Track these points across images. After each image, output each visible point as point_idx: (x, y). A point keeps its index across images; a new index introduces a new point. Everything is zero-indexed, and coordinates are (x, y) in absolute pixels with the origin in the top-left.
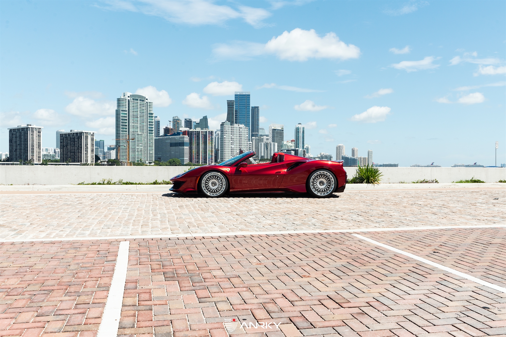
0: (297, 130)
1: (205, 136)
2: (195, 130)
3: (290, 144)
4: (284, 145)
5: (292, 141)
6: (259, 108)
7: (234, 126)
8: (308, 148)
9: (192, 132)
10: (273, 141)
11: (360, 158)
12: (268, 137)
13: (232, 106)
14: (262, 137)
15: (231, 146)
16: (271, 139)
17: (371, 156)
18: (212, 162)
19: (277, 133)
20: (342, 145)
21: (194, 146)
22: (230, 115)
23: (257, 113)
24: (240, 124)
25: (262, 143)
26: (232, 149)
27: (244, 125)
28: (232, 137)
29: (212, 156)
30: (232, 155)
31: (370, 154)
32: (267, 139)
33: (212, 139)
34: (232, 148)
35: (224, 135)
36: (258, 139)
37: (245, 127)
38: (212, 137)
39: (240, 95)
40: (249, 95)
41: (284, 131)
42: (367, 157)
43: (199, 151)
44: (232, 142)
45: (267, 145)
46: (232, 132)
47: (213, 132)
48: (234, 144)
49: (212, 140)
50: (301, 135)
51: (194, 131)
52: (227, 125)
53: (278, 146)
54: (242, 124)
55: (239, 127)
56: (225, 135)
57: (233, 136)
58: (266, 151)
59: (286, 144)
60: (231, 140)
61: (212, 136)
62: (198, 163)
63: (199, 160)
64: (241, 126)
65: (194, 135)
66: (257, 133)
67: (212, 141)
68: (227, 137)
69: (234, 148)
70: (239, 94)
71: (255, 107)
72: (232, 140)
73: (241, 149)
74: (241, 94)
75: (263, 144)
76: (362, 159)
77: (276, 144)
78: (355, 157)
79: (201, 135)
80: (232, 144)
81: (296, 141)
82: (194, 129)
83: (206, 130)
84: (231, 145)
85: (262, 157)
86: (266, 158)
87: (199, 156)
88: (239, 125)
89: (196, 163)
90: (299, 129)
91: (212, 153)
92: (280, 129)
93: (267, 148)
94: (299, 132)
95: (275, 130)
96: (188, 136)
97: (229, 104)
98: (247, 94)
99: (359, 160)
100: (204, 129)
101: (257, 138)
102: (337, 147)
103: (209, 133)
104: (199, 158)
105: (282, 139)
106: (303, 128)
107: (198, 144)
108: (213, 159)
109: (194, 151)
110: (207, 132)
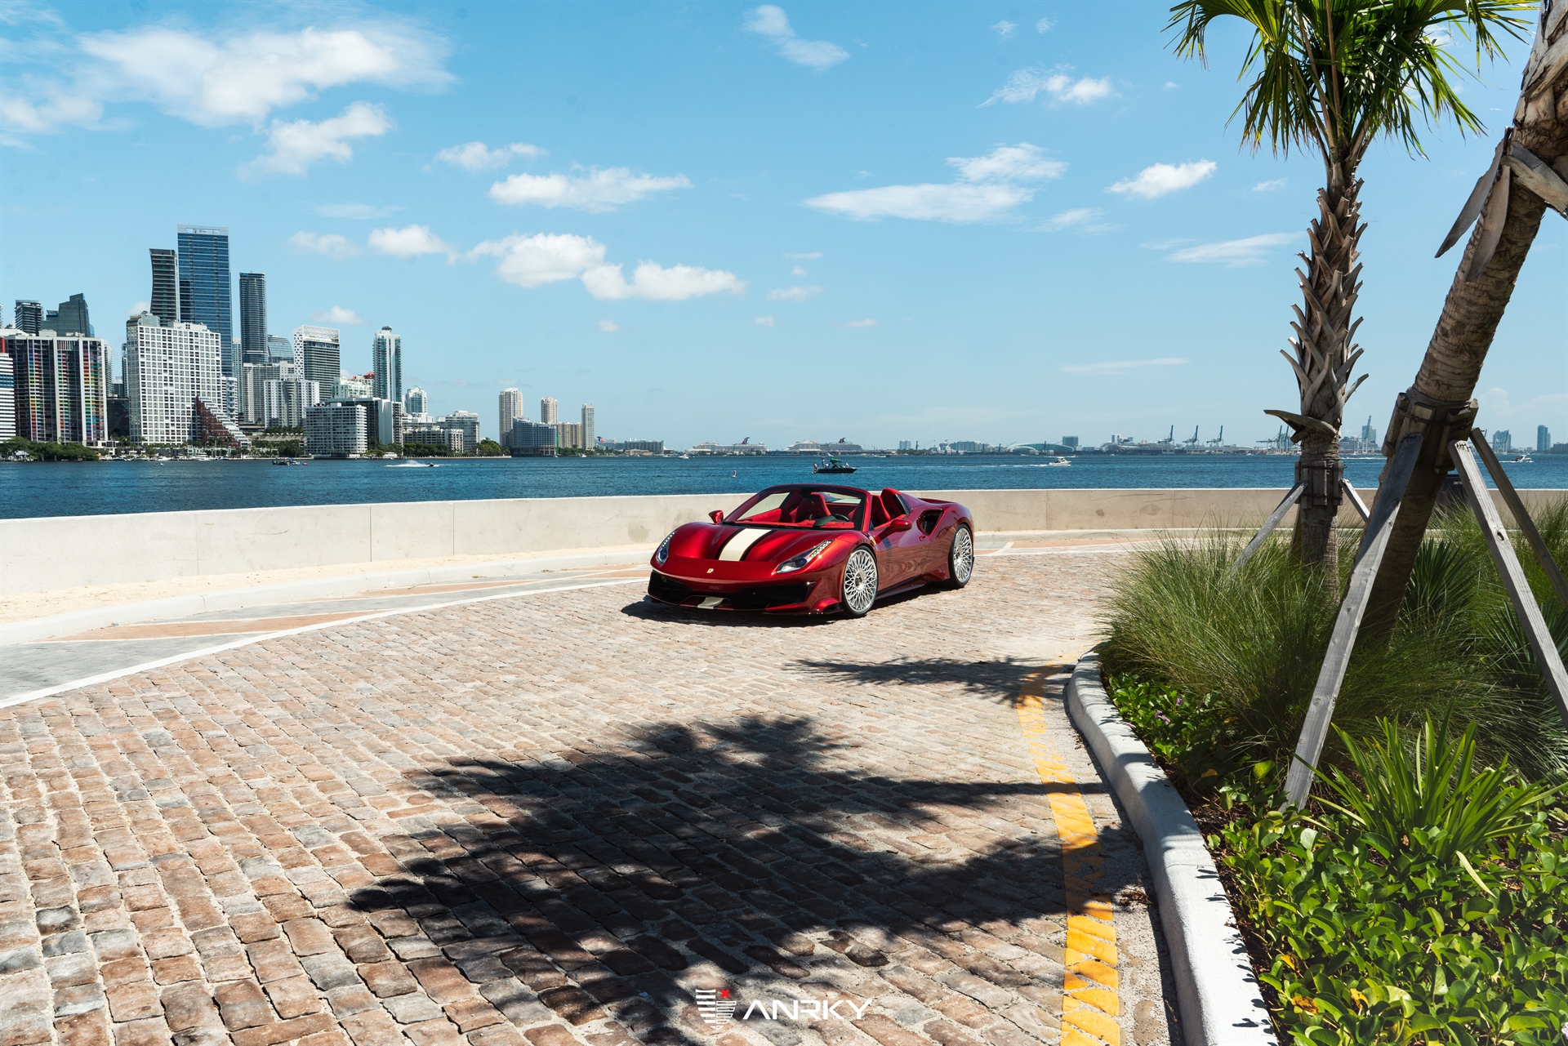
0: (380, 347)
1: (72, 358)
2: (37, 335)
3: (359, 386)
4: (340, 388)
5: (366, 377)
6: (266, 279)
7: (172, 327)
8: (420, 399)
9: (25, 341)
10: (309, 375)
11: (563, 425)
12: (291, 366)
13: (169, 267)
14: (276, 365)
15: (164, 388)
16: (303, 371)
17: (590, 419)
18: (98, 435)
19: (320, 353)
20: (516, 389)
21: (34, 386)
22: (162, 294)
23: (257, 294)
24: (194, 323)
25: (271, 381)
26: (169, 399)
27: (205, 327)
28: (168, 362)
29: (98, 417)
30: (170, 416)
31: (587, 417)
32: (291, 371)
33: (95, 365)
34: (169, 396)
35: (140, 354)
36: (263, 371)
37: (209, 332)
38: (95, 361)
39: (195, 236)
40: (225, 238)
41: (341, 348)
42: (579, 423)
43: (55, 402)
44: (168, 375)
45: (286, 388)
46: (167, 347)
47: (100, 345)
48: (174, 383)
49: (96, 369)
50: (390, 359)
51: (31, 341)
52: (147, 323)
53: (321, 391)
54: (198, 323)
55: (189, 331)
56: (142, 356)
57: (170, 358)
58: (284, 405)
59: (346, 386)
60: (165, 371)
61: (96, 357)
62: (52, 438)
63: (55, 429)
64: (194, 328)
65: (31, 351)
66: (259, 352)
67: (96, 372)
68: (149, 361)
69: (174, 396)
70: (191, 231)
71: (252, 276)
72: (168, 369)
73: (197, 398)
74: (198, 233)
75: (274, 383)
76: (568, 430)
77: (316, 385)
78: (550, 423)
79: (59, 352)
80: (169, 382)
81: (378, 379)
82: (34, 335)
83: (75, 339)
84: (166, 384)
85: (272, 421)
86: (285, 424)
87: (55, 417)
88: (188, 327)
89: (43, 439)
90: (384, 343)
91: (100, 409)
92: (328, 340)
93: (288, 398)
94: (384, 352)
95: (314, 343)
96: (7, 355)
97: (156, 261)
98: (218, 233)
99: (560, 431)
100: (68, 334)
101: (260, 365)
102: (501, 397)
103: (85, 347)
104: (55, 425)
105: (335, 369)
106: (398, 341)
107: (49, 381)
108: (103, 429)
109: (35, 400)
110: (77, 343)
